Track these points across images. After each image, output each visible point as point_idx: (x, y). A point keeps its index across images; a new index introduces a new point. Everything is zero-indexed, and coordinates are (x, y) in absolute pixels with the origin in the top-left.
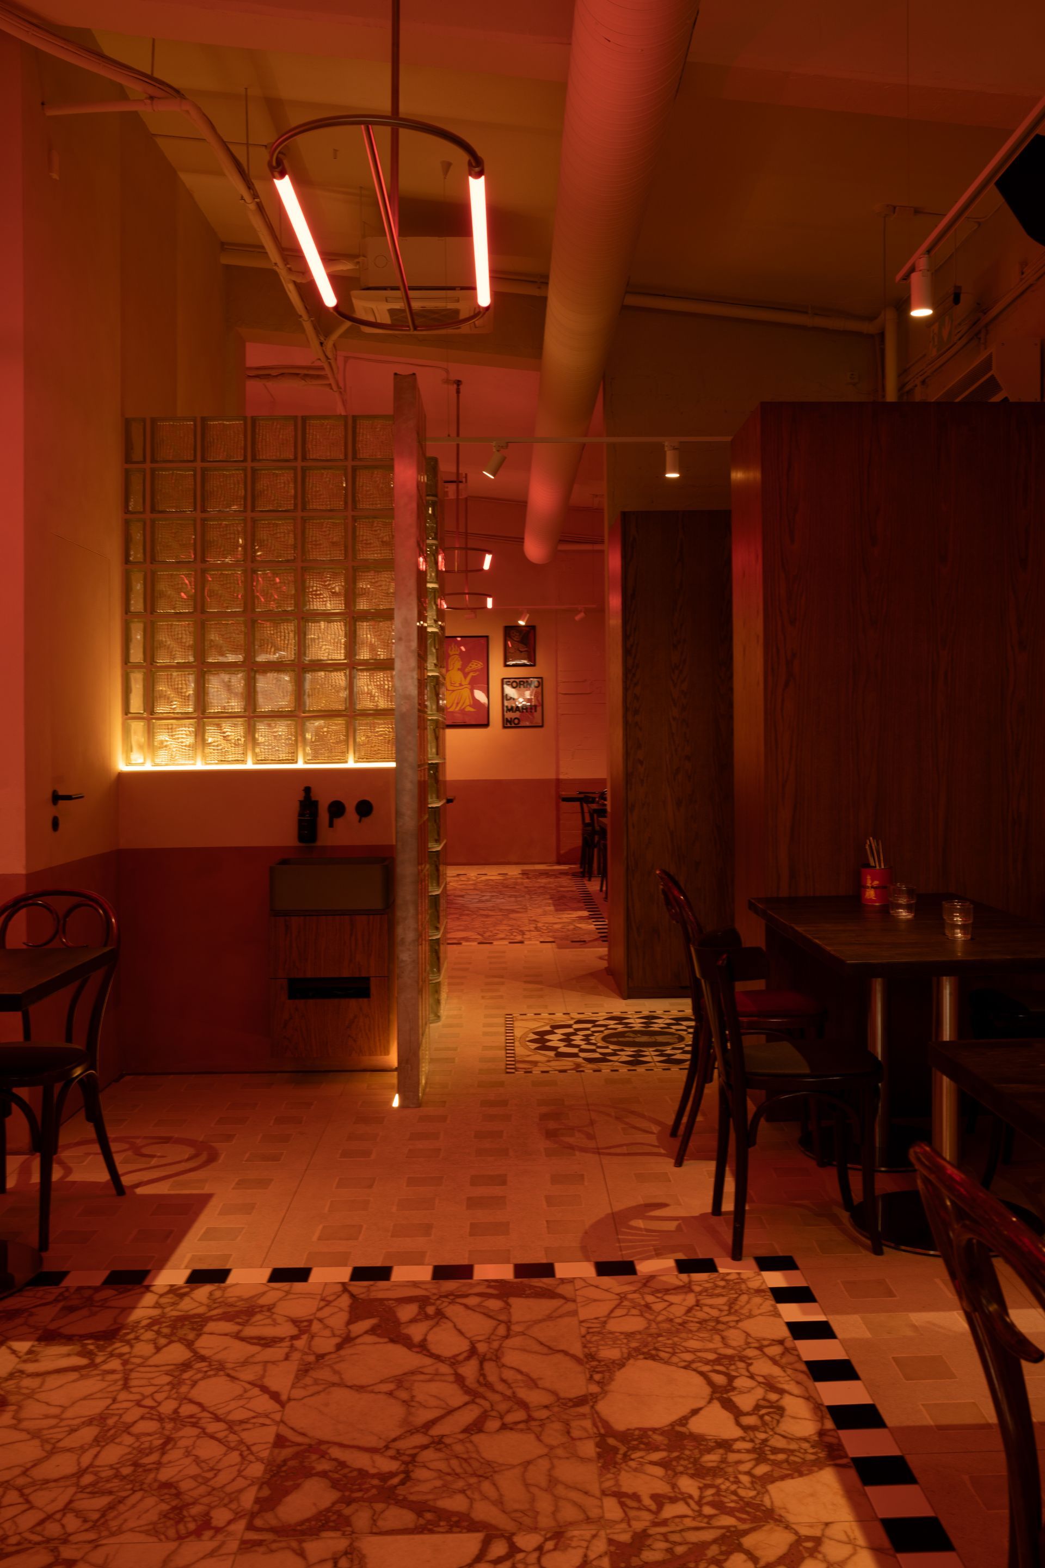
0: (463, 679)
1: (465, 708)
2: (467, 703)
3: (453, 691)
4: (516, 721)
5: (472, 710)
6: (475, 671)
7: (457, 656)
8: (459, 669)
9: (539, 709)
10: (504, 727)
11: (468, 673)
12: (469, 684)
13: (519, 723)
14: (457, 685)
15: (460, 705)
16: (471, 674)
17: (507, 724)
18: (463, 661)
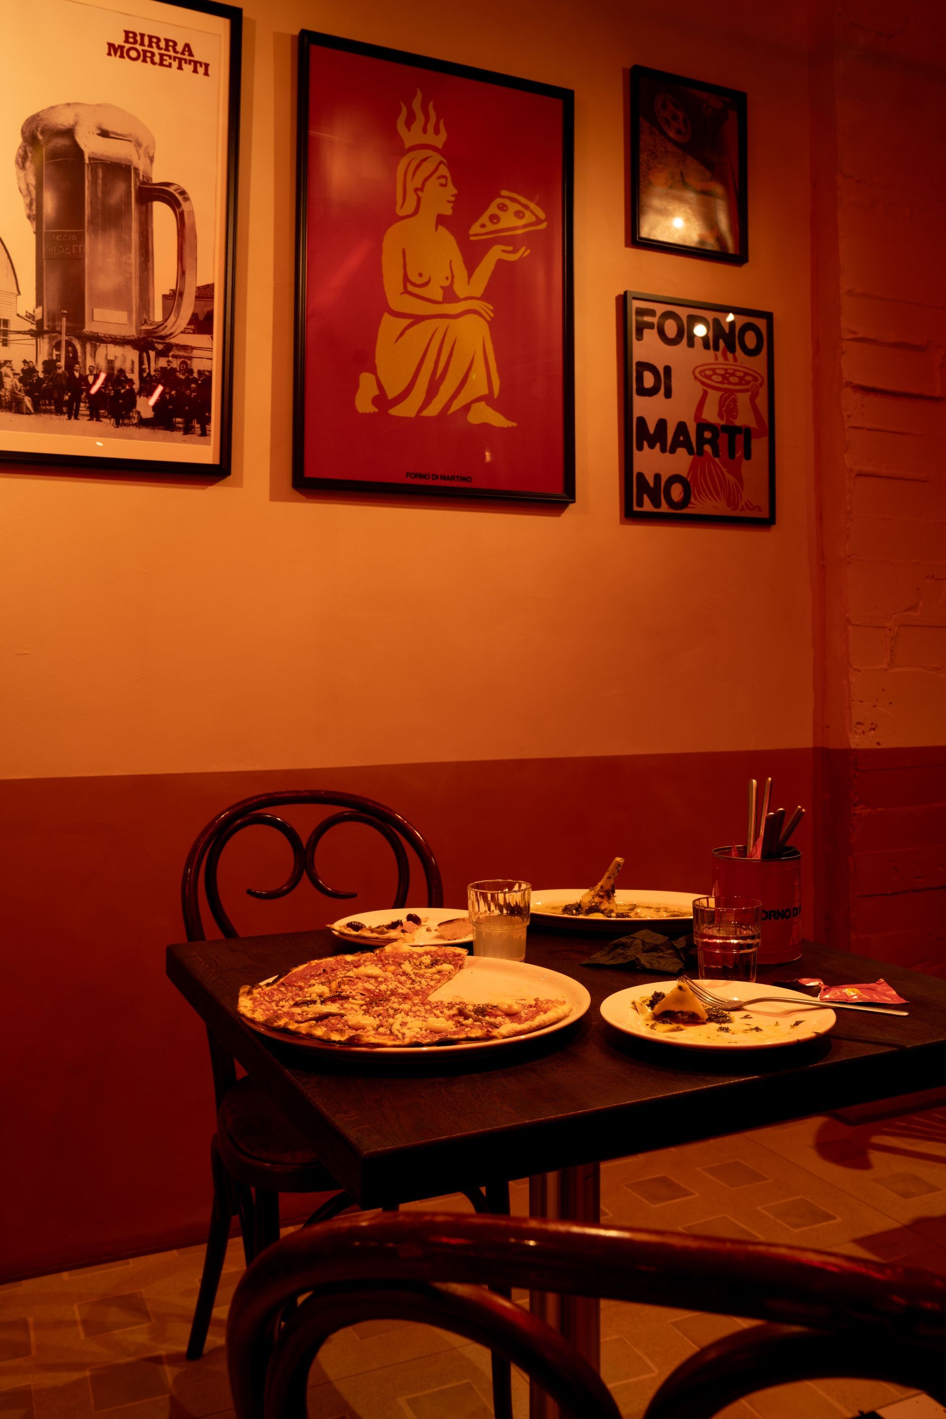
0: (460, 270)
1: (467, 408)
2: (478, 385)
3: (418, 319)
4: (677, 492)
5: (498, 420)
6: (512, 242)
7: (440, 158)
8: (441, 220)
9: (759, 446)
10: (630, 514)
11: (485, 246)
12: (485, 297)
13: (685, 502)
14: (439, 295)
15: (444, 392)
16: (496, 253)
17: (640, 504)
18: (456, 184)
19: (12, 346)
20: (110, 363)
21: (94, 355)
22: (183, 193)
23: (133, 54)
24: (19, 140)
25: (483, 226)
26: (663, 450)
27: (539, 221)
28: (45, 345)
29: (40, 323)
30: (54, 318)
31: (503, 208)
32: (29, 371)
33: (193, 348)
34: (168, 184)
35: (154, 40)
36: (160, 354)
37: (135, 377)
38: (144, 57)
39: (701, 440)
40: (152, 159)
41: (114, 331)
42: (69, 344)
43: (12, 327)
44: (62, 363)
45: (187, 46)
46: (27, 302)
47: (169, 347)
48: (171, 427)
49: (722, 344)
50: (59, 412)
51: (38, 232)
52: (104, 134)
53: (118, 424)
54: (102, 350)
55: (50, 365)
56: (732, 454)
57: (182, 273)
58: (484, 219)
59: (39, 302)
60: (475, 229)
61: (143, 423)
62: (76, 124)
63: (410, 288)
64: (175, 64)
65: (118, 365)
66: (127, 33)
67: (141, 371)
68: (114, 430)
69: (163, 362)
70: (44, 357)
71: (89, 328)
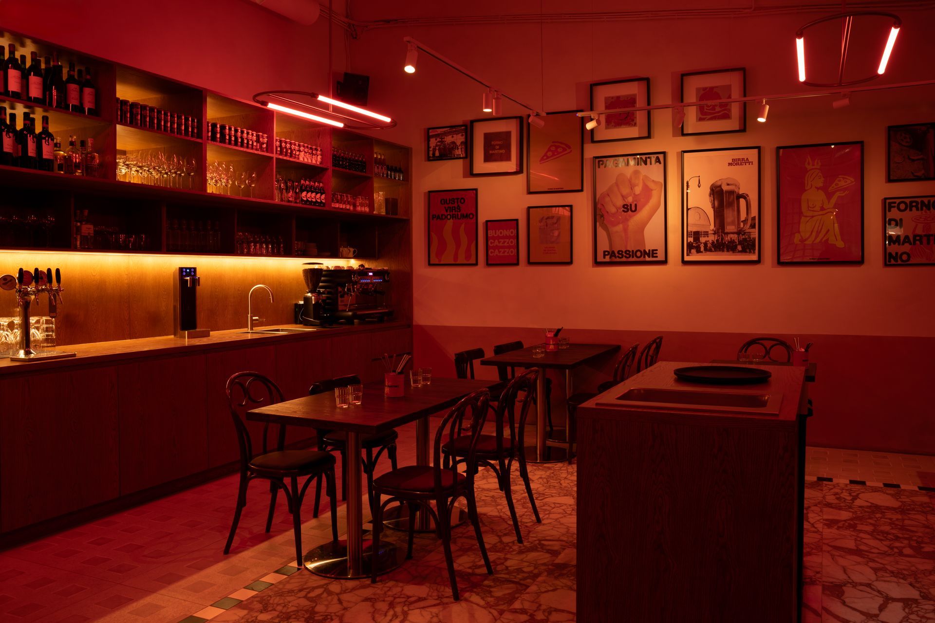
0: (826, 201)
1: (828, 239)
3: (813, 217)
4: (905, 257)
6: (844, 190)
7: (819, 171)
8: (819, 188)
10: (886, 265)
11: (834, 193)
12: (834, 207)
13: (908, 260)
14: (819, 209)
15: (821, 235)
16: (838, 194)
17: (890, 261)
18: (824, 177)
19: (709, 237)
20: (731, 238)
21: (727, 237)
22: (747, 195)
23: (734, 164)
24: (709, 190)
25: (833, 187)
26: (899, 244)
27: (852, 182)
28: (716, 236)
29: (715, 231)
30: (718, 230)
31: (840, 181)
32: (713, 242)
33: (751, 232)
34: (743, 194)
35: (739, 159)
36: (742, 235)
37: (737, 241)
38: (737, 164)
39: (915, 240)
40: (739, 188)
41: (732, 231)
42: (722, 235)
43: (709, 233)
44: (720, 240)
45: (747, 158)
46: (712, 227)
47: (745, 233)
48: (746, 252)
49: (924, 208)
50: (720, 251)
51: (714, 211)
52: (728, 185)
53: (733, 253)
54: (729, 236)
55: (717, 240)
56: (928, 243)
57: (747, 214)
58: (834, 185)
59: (715, 226)
60: (830, 188)
61: (739, 252)
62: (722, 183)
63: (810, 209)
64: (744, 164)
65: (733, 239)
66: (733, 159)
67: (738, 239)
68: (732, 254)
69: (744, 237)
70: (716, 239)
71: (726, 231)
